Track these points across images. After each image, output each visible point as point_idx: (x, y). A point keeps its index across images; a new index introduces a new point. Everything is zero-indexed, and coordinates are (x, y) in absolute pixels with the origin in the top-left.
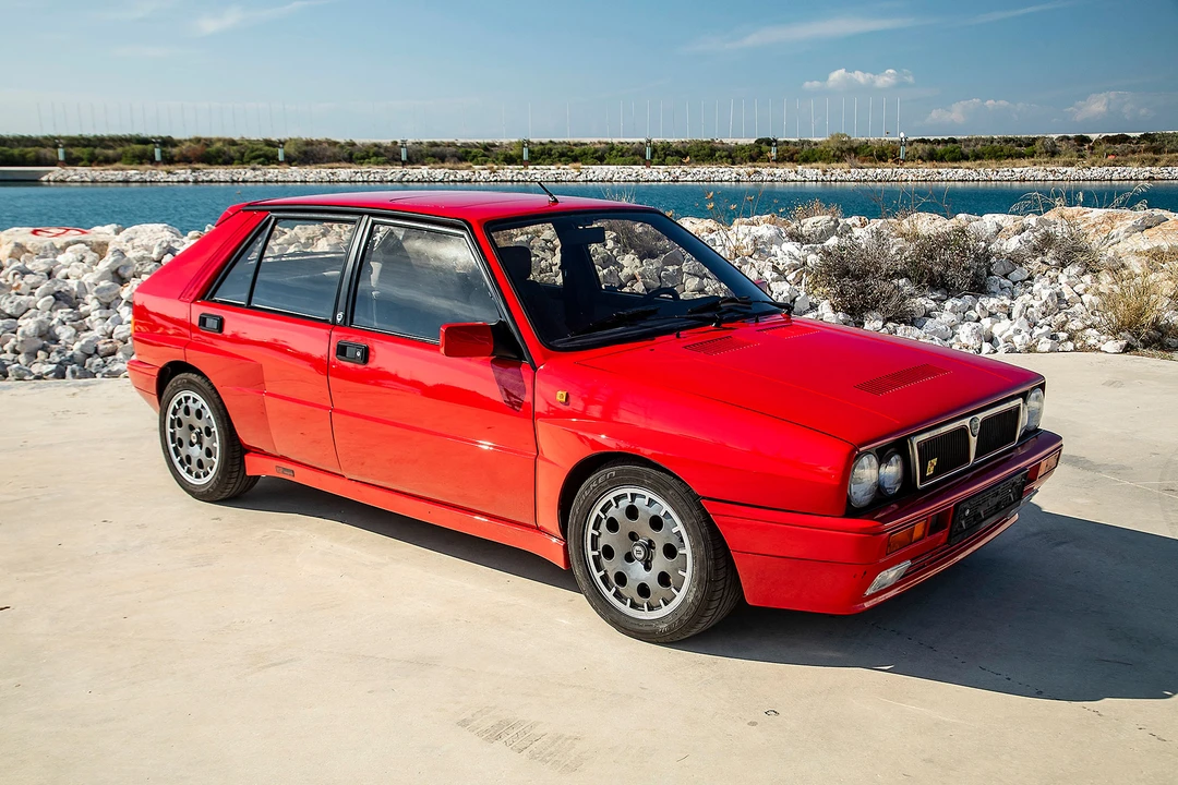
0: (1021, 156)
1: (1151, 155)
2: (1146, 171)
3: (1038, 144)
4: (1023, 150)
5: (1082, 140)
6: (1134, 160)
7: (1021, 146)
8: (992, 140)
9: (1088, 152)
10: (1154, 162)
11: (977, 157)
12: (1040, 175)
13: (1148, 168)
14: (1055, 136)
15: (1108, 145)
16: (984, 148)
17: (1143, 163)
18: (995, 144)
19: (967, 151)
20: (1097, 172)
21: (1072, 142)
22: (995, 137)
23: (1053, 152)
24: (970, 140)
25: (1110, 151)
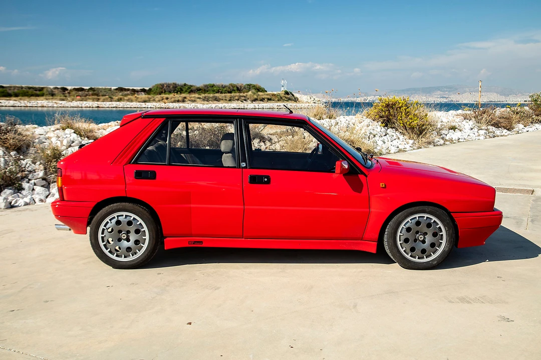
0: (38, 96)
1: (96, 97)
2: (95, 104)
3: (45, 90)
4: (38, 92)
5: (64, 89)
6: (89, 99)
7: (36, 91)
8: (22, 88)
9: (67, 95)
10: (98, 100)
11: (16, 95)
12: (50, 105)
13: (96, 102)
14: (52, 87)
15: (76, 92)
16: (19, 91)
17: (93, 100)
18: (24, 89)
19: (10, 92)
20: (75, 104)
21: (60, 90)
22: (23, 86)
23: (52, 94)
24: (11, 87)
25: (77, 94)
